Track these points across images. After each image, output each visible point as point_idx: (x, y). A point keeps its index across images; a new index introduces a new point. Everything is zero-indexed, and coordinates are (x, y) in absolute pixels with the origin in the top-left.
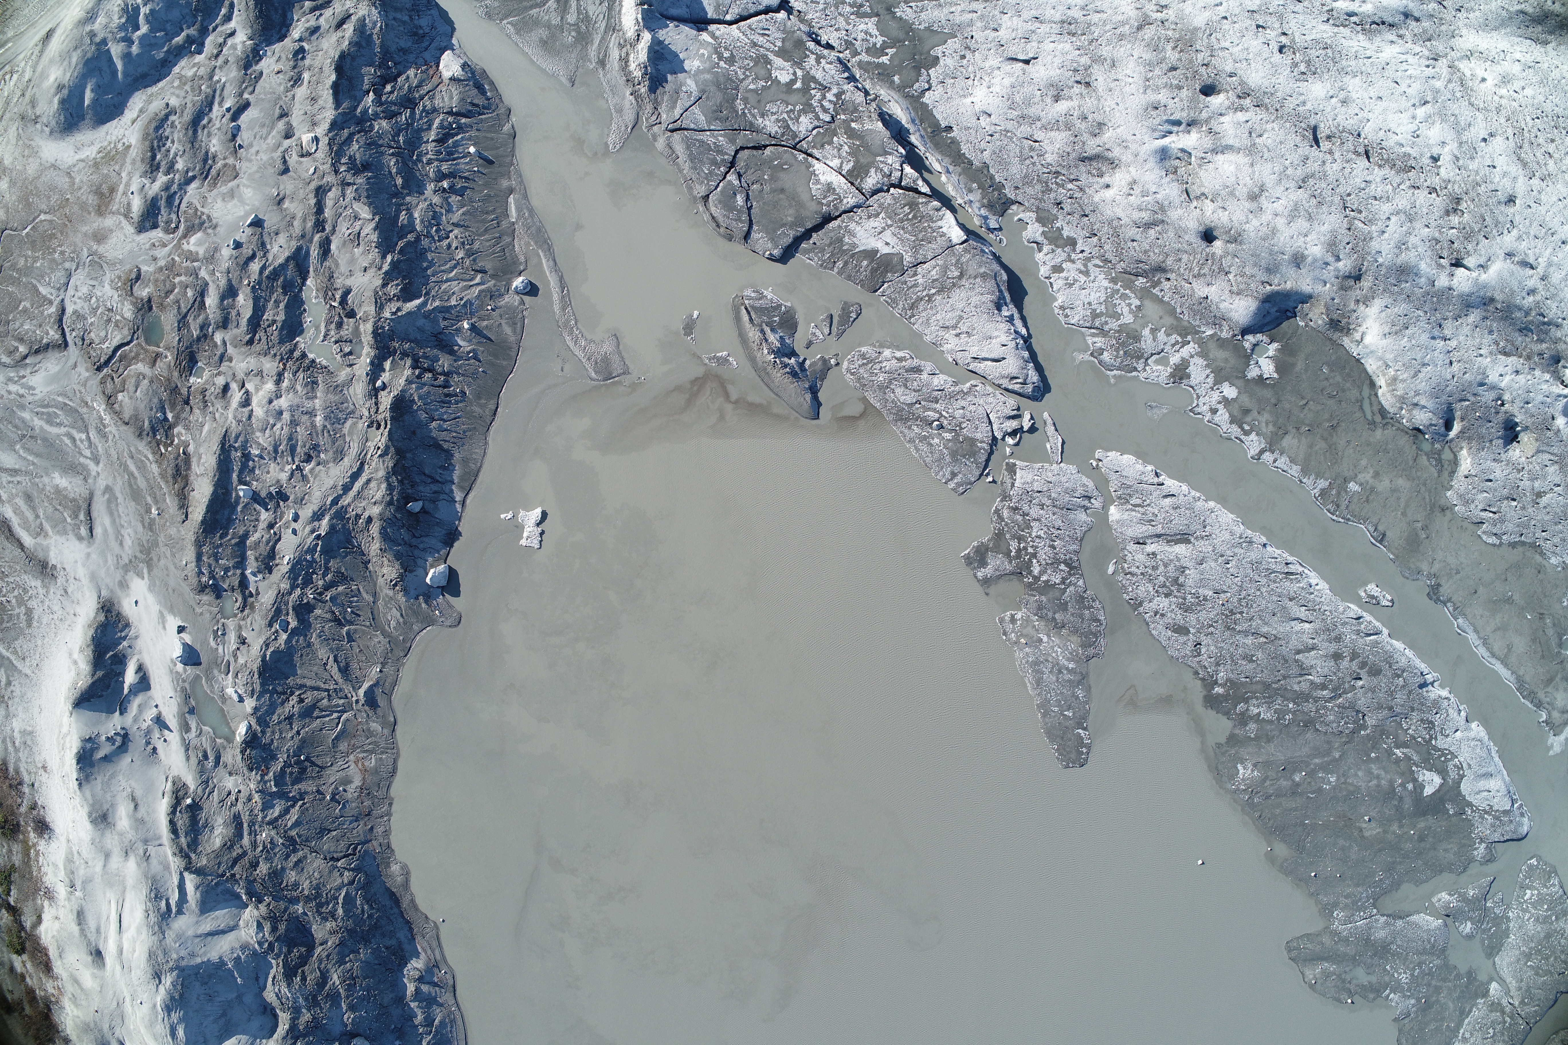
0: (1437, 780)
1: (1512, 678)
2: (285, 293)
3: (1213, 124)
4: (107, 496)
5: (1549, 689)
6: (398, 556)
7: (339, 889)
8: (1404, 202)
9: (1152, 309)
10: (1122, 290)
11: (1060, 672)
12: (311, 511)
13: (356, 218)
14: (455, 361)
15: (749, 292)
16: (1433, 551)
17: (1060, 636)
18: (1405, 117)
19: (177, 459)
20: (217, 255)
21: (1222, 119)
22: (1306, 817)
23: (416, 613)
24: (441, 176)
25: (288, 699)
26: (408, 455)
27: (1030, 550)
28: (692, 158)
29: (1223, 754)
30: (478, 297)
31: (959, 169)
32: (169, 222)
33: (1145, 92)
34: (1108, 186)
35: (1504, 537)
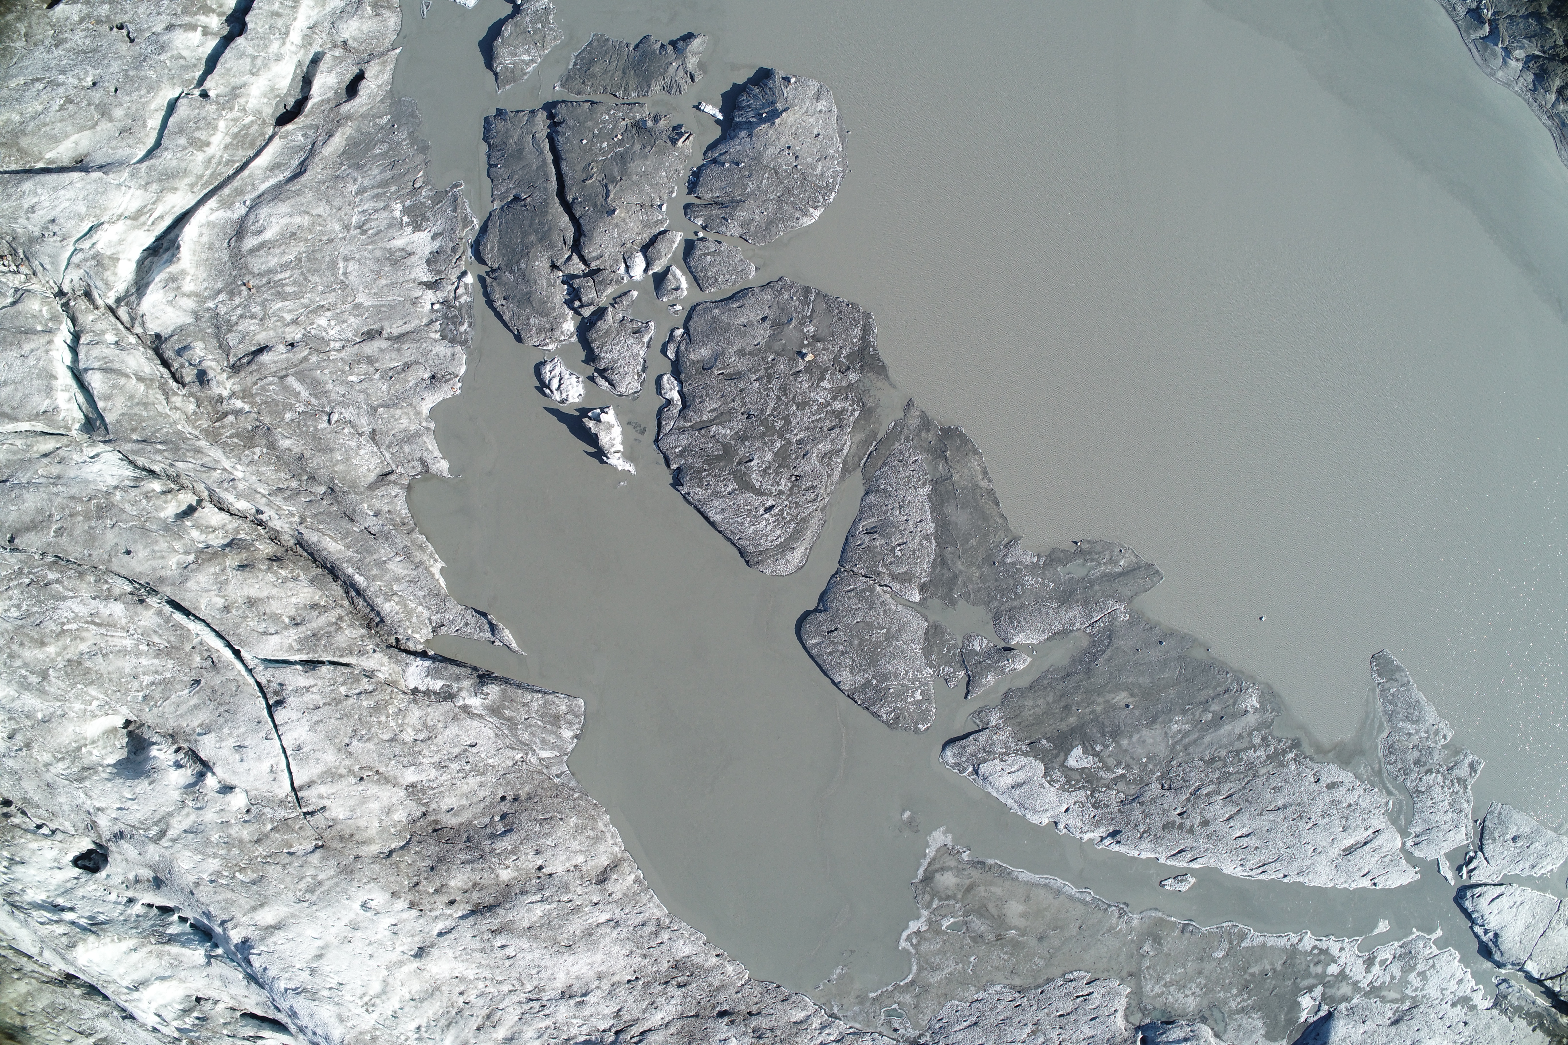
0: (1070, 763)
1: (1018, 875)
11: (1407, 716)
22: (1187, 688)
27: (1446, 789)
29: (1274, 708)
35: (1062, 983)
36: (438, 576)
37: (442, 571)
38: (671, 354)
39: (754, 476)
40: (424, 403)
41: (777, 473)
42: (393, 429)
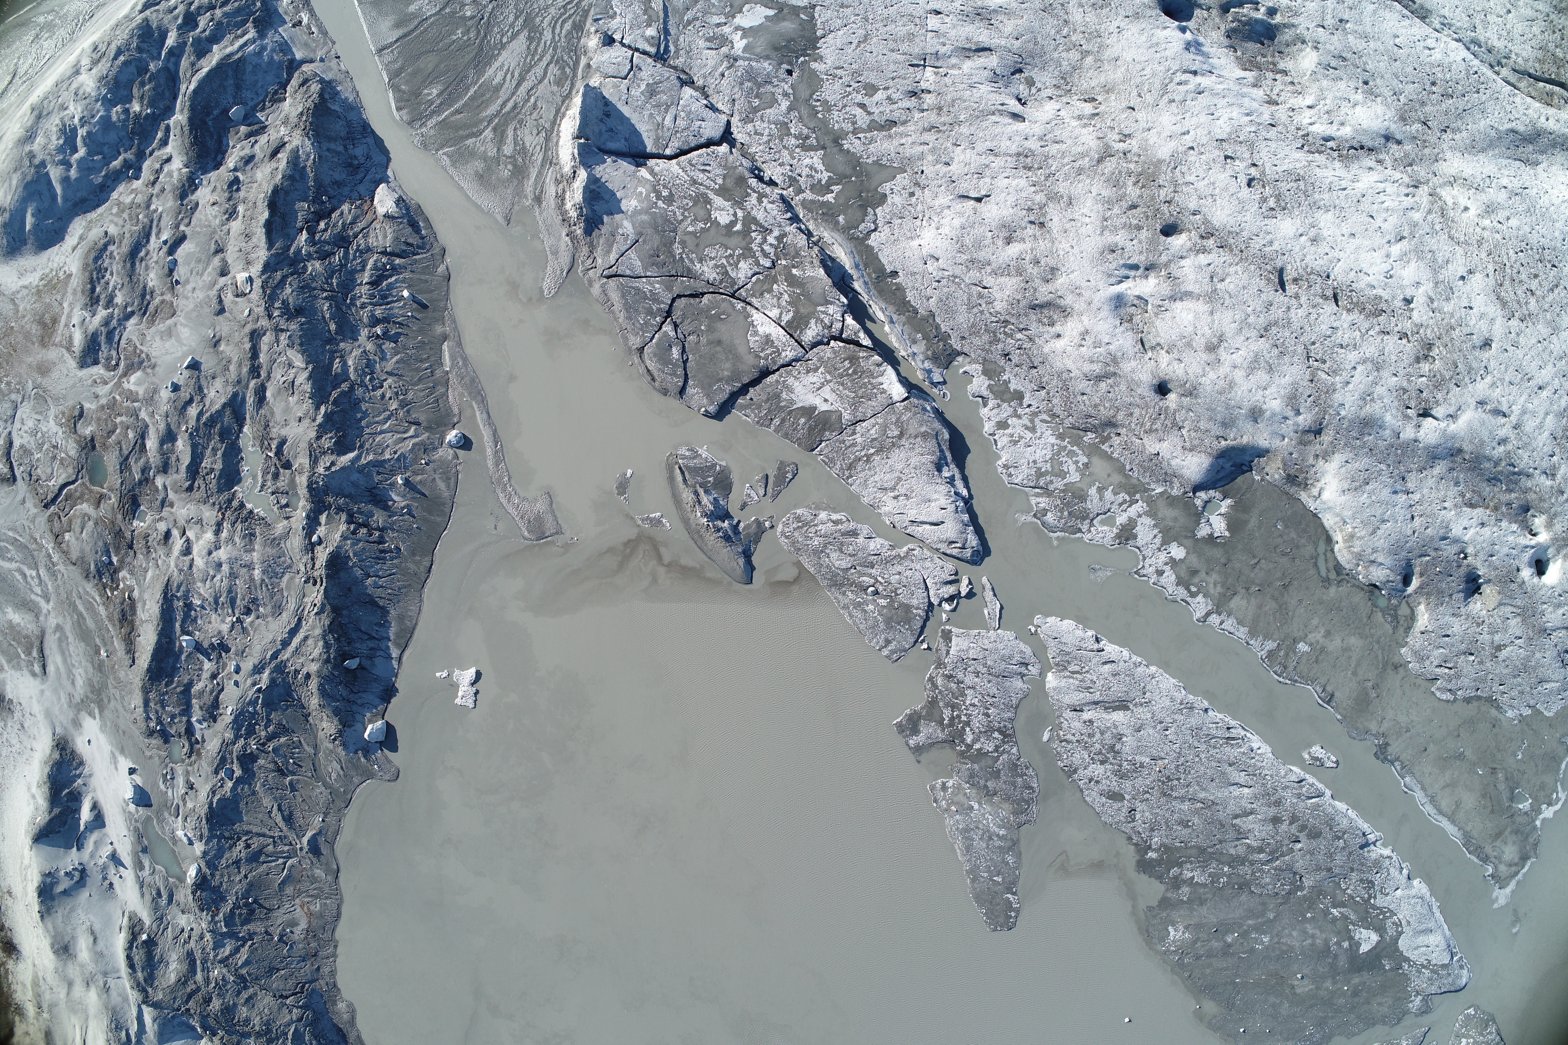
0: (1374, 937)
1: (1459, 834)
2: (222, 441)
3: (1173, 269)
4: (58, 635)
5: (1497, 843)
6: (336, 712)
7: (289, 1025)
8: (1372, 349)
9: (1100, 467)
10: (1069, 447)
11: (990, 838)
12: (251, 664)
13: (290, 365)
14: (390, 517)
15: (683, 451)
16: (1383, 710)
17: (992, 804)
18: (1378, 256)
19: (122, 604)
20: (156, 397)
21: (1183, 263)
22: (1237, 976)
23: (356, 766)
24: (375, 321)
25: (235, 844)
26: (345, 612)
27: (964, 718)
28: (627, 307)
29: (1154, 917)
30: (412, 450)
31: (903, 318)
32: (109, 359)
33: (1102, 233)
34: (1059, 336)
35: (1459, 693)
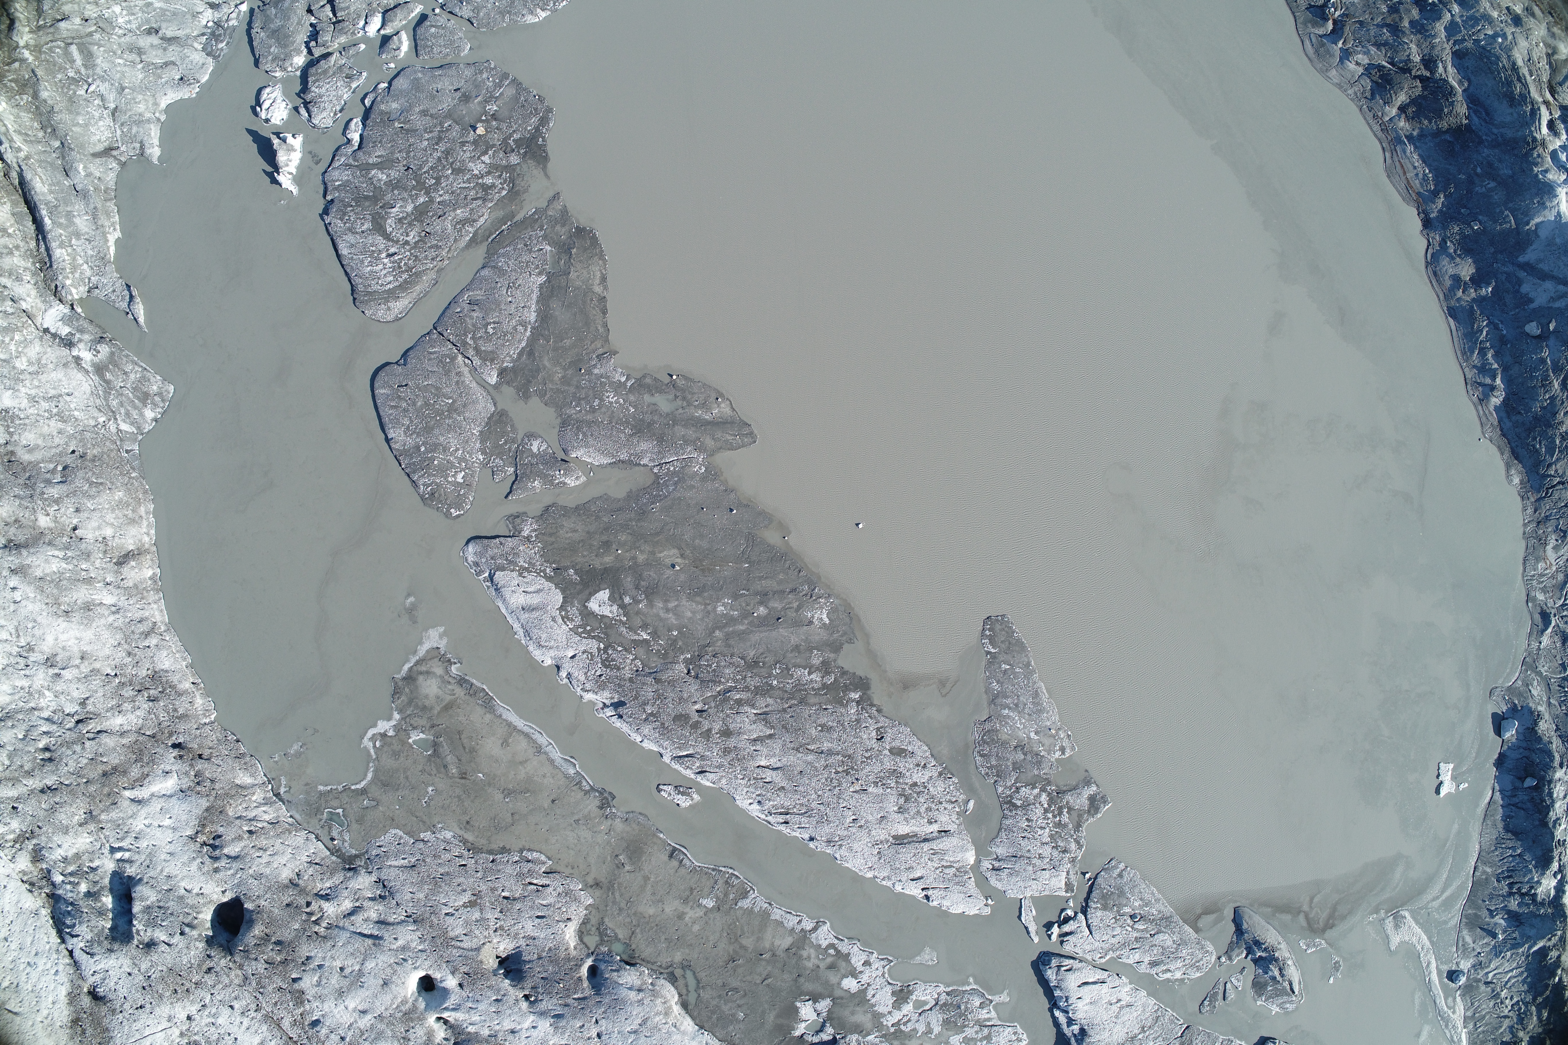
0: (593, 607)
1: (500, 711)
5: (449, 698)
6: (1539, 739)
11: (1017, 705)
14: (1506, 907)
15: (1290, 1007)
16: (609, 843)
17: (1018, 739)
22: (748, 570)
23: (1521, 695)
26: (1538, 823)
27: (1050, 815)
29: (845, 633)
30: (1491, 962)
35: (517, 858)
36: (111, 243)
37: (117, 241)
38: (367, 102)
39: (389, 221)
40: (164, 98)
41: (410, 224)
42: (130, 110)
